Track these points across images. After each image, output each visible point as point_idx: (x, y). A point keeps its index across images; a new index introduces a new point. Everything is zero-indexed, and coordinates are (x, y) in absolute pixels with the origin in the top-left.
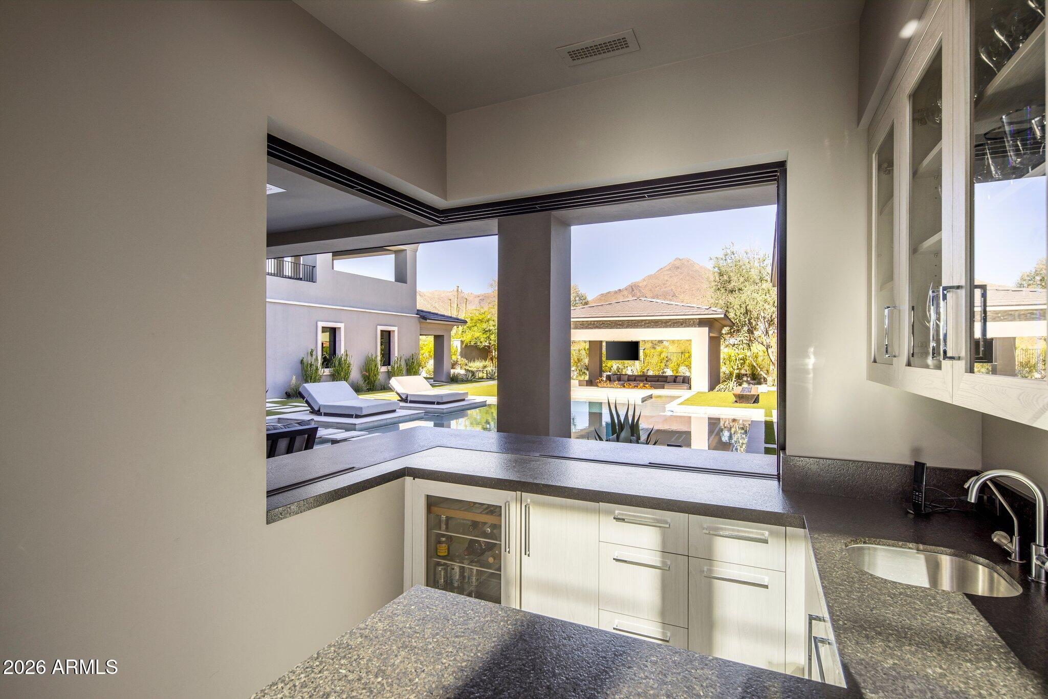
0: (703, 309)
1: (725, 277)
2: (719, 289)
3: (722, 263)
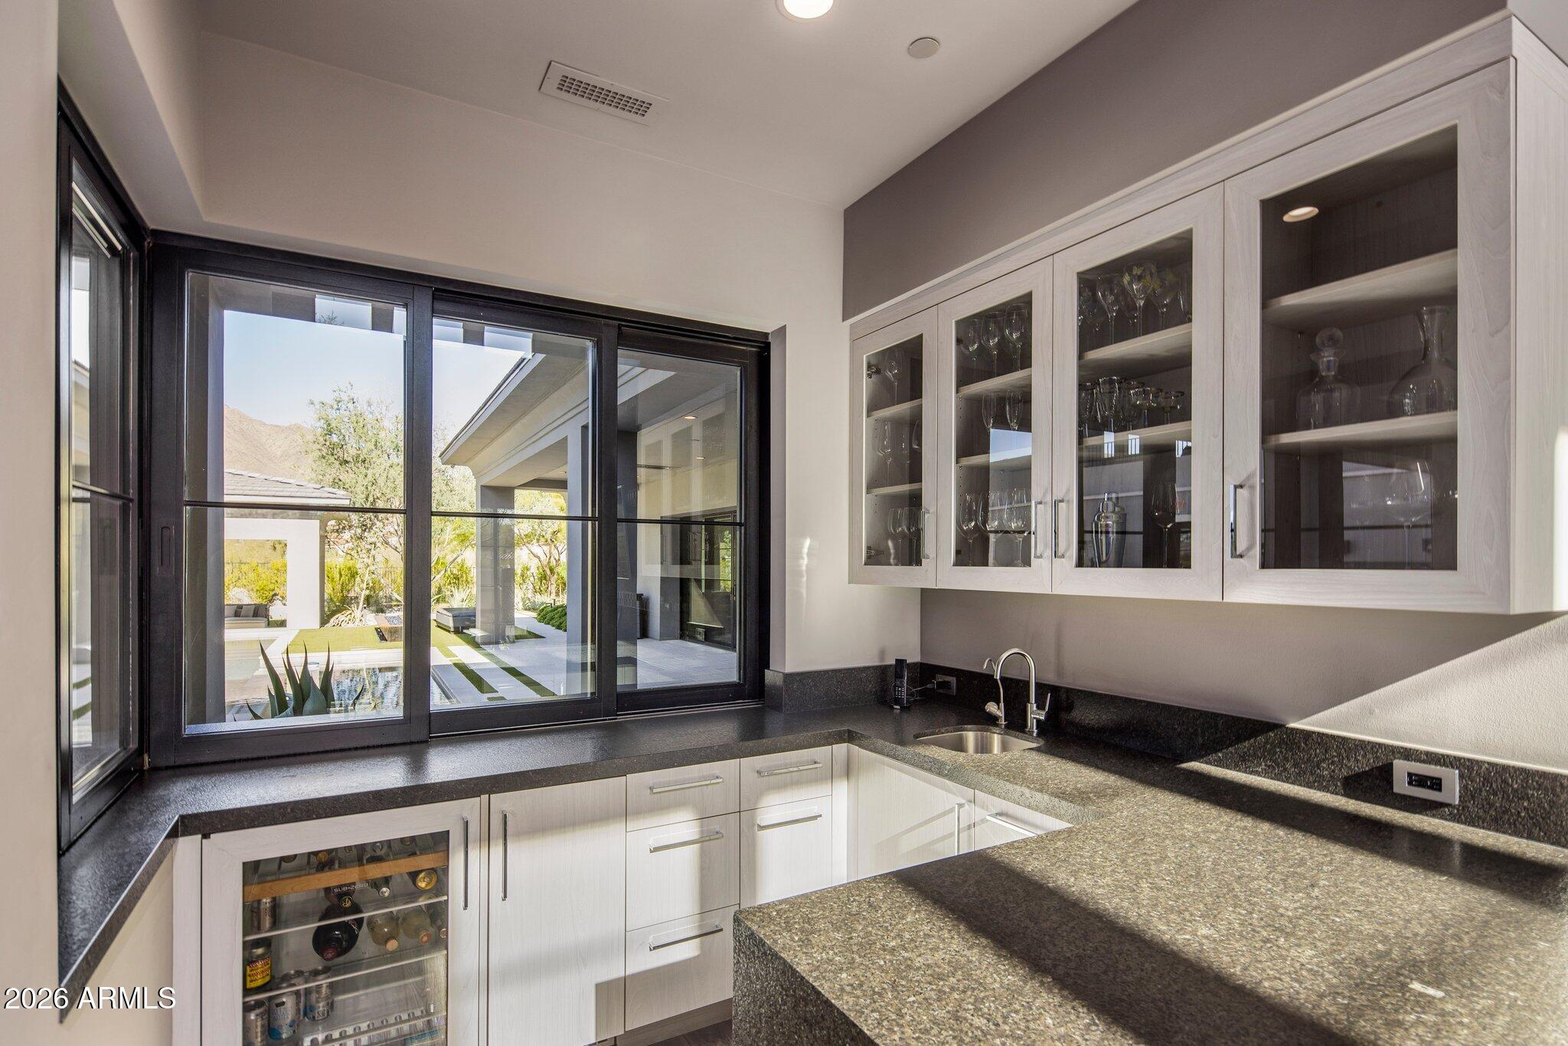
0: (309, 488)
1: (335, 439)
2: (324, 457)
3: (333, 414)
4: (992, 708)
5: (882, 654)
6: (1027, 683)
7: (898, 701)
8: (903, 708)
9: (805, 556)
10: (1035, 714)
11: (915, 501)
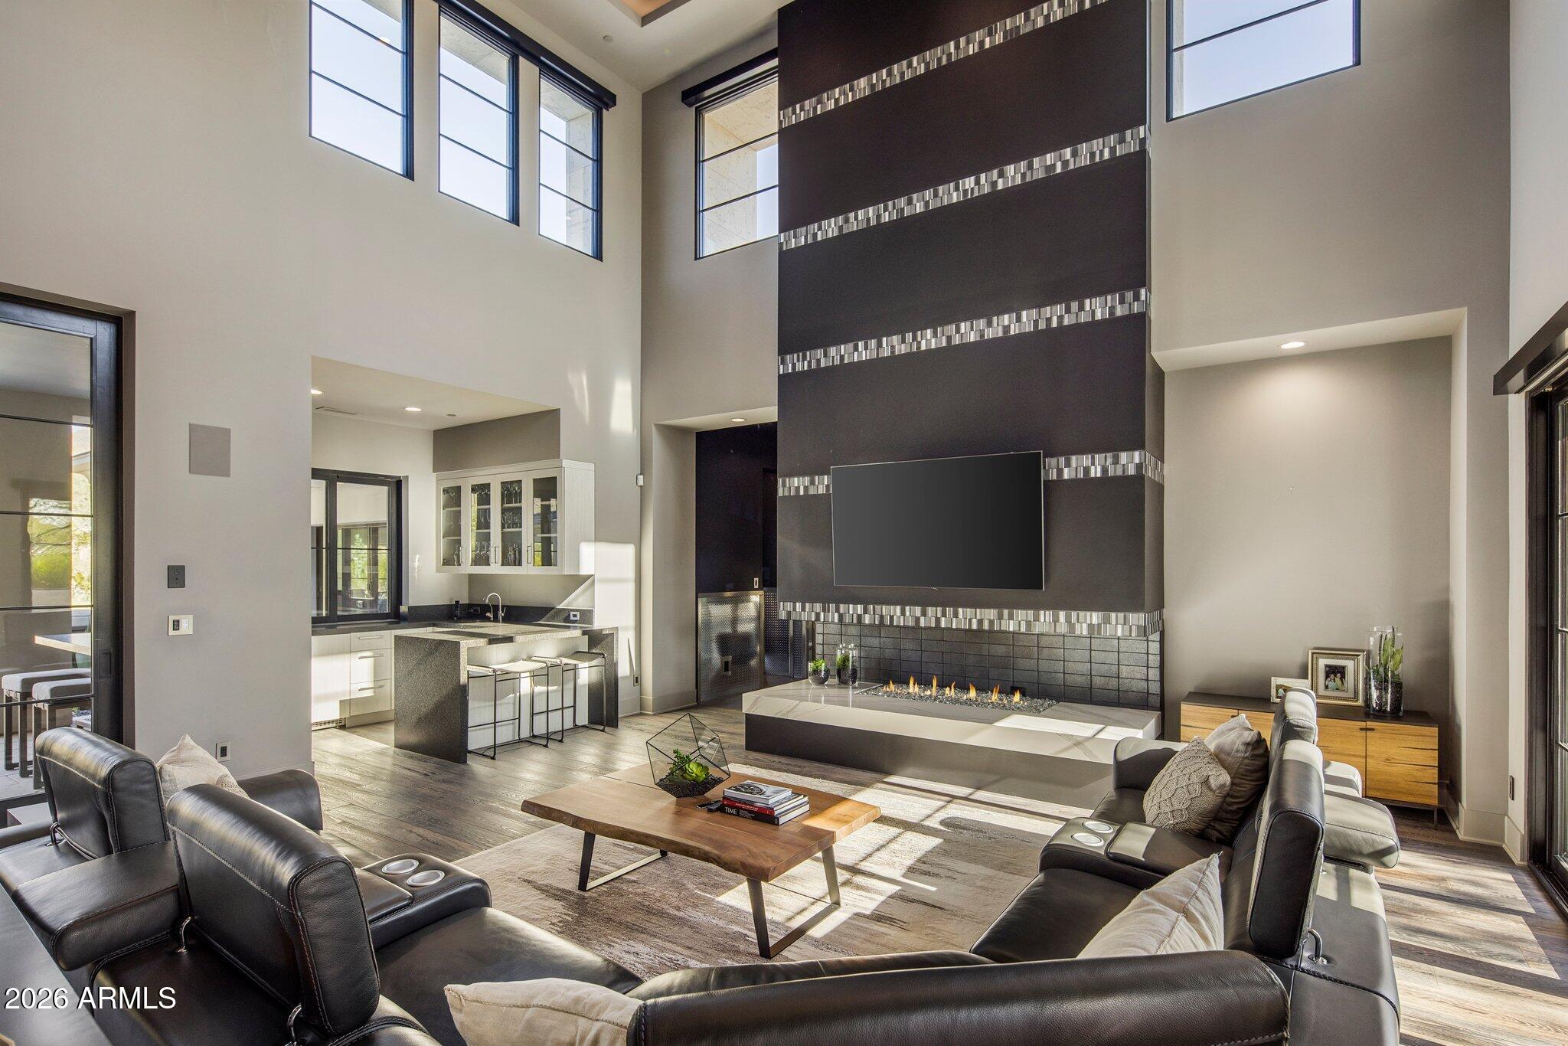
4: (488, 614)
5: (451, 599)
6: (498, 606)
7: (456, 616)
8: (458, 618)
9: (416, 560)
10: (501, 614)
11: (459, 542)
